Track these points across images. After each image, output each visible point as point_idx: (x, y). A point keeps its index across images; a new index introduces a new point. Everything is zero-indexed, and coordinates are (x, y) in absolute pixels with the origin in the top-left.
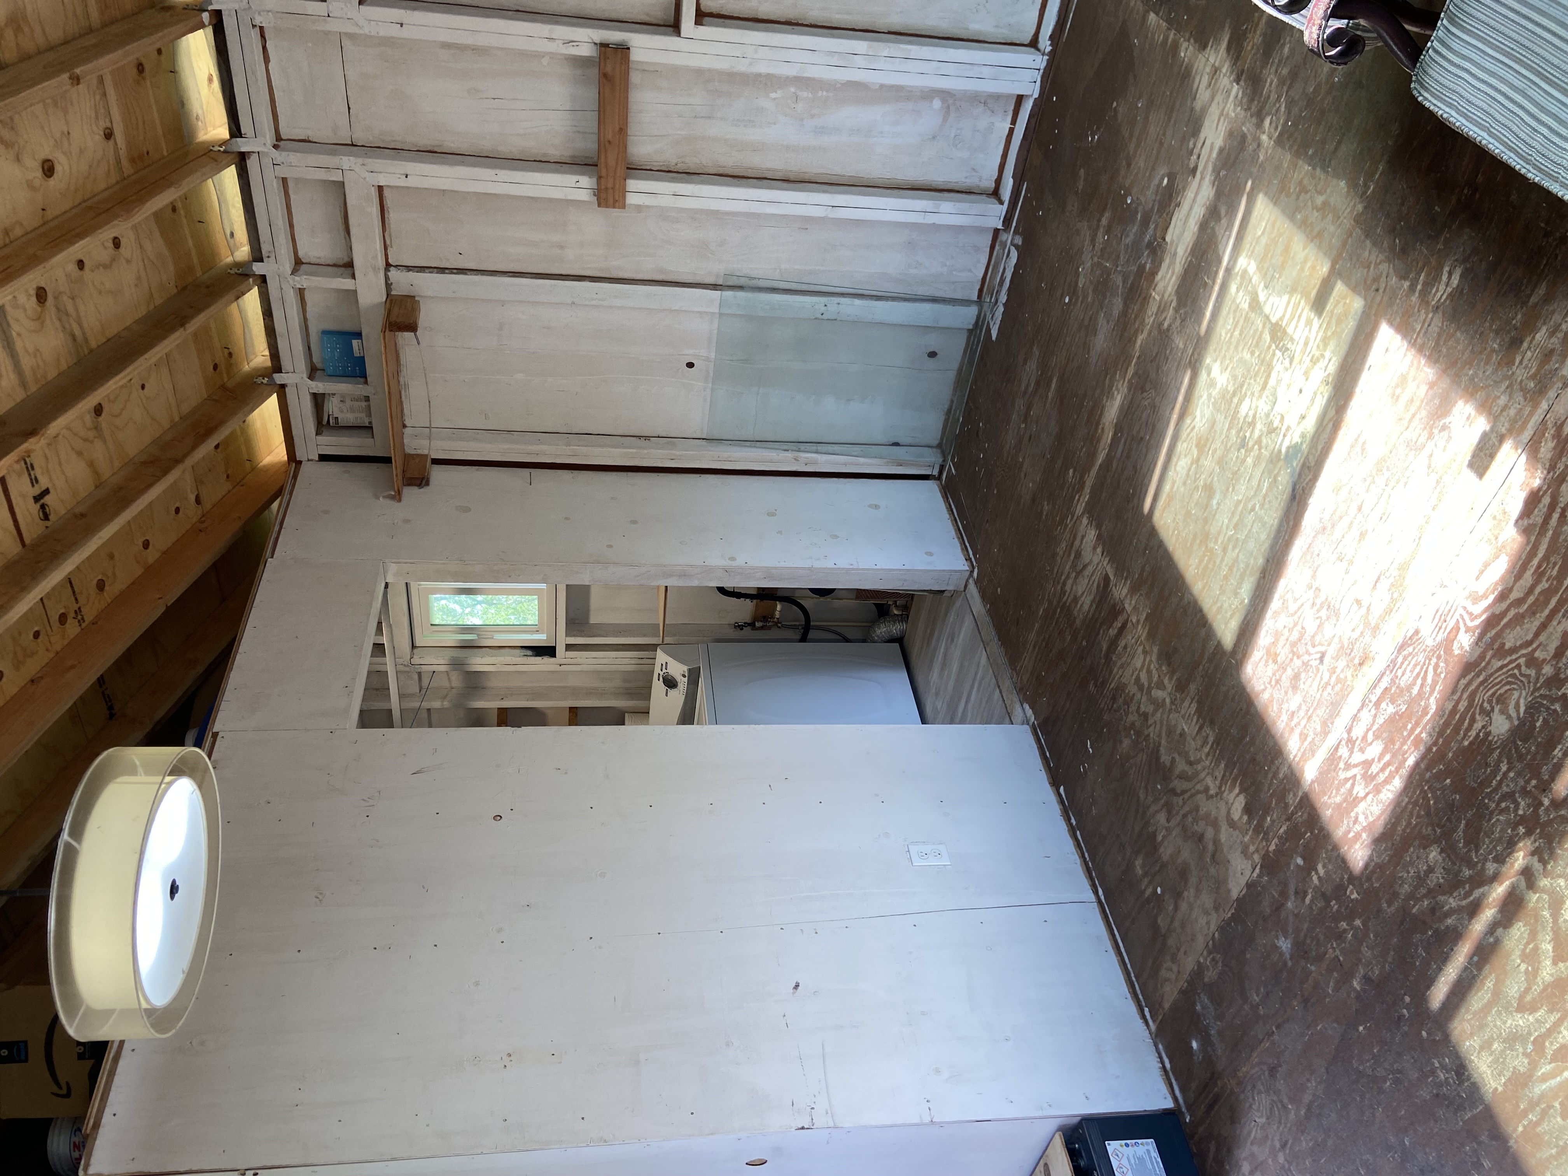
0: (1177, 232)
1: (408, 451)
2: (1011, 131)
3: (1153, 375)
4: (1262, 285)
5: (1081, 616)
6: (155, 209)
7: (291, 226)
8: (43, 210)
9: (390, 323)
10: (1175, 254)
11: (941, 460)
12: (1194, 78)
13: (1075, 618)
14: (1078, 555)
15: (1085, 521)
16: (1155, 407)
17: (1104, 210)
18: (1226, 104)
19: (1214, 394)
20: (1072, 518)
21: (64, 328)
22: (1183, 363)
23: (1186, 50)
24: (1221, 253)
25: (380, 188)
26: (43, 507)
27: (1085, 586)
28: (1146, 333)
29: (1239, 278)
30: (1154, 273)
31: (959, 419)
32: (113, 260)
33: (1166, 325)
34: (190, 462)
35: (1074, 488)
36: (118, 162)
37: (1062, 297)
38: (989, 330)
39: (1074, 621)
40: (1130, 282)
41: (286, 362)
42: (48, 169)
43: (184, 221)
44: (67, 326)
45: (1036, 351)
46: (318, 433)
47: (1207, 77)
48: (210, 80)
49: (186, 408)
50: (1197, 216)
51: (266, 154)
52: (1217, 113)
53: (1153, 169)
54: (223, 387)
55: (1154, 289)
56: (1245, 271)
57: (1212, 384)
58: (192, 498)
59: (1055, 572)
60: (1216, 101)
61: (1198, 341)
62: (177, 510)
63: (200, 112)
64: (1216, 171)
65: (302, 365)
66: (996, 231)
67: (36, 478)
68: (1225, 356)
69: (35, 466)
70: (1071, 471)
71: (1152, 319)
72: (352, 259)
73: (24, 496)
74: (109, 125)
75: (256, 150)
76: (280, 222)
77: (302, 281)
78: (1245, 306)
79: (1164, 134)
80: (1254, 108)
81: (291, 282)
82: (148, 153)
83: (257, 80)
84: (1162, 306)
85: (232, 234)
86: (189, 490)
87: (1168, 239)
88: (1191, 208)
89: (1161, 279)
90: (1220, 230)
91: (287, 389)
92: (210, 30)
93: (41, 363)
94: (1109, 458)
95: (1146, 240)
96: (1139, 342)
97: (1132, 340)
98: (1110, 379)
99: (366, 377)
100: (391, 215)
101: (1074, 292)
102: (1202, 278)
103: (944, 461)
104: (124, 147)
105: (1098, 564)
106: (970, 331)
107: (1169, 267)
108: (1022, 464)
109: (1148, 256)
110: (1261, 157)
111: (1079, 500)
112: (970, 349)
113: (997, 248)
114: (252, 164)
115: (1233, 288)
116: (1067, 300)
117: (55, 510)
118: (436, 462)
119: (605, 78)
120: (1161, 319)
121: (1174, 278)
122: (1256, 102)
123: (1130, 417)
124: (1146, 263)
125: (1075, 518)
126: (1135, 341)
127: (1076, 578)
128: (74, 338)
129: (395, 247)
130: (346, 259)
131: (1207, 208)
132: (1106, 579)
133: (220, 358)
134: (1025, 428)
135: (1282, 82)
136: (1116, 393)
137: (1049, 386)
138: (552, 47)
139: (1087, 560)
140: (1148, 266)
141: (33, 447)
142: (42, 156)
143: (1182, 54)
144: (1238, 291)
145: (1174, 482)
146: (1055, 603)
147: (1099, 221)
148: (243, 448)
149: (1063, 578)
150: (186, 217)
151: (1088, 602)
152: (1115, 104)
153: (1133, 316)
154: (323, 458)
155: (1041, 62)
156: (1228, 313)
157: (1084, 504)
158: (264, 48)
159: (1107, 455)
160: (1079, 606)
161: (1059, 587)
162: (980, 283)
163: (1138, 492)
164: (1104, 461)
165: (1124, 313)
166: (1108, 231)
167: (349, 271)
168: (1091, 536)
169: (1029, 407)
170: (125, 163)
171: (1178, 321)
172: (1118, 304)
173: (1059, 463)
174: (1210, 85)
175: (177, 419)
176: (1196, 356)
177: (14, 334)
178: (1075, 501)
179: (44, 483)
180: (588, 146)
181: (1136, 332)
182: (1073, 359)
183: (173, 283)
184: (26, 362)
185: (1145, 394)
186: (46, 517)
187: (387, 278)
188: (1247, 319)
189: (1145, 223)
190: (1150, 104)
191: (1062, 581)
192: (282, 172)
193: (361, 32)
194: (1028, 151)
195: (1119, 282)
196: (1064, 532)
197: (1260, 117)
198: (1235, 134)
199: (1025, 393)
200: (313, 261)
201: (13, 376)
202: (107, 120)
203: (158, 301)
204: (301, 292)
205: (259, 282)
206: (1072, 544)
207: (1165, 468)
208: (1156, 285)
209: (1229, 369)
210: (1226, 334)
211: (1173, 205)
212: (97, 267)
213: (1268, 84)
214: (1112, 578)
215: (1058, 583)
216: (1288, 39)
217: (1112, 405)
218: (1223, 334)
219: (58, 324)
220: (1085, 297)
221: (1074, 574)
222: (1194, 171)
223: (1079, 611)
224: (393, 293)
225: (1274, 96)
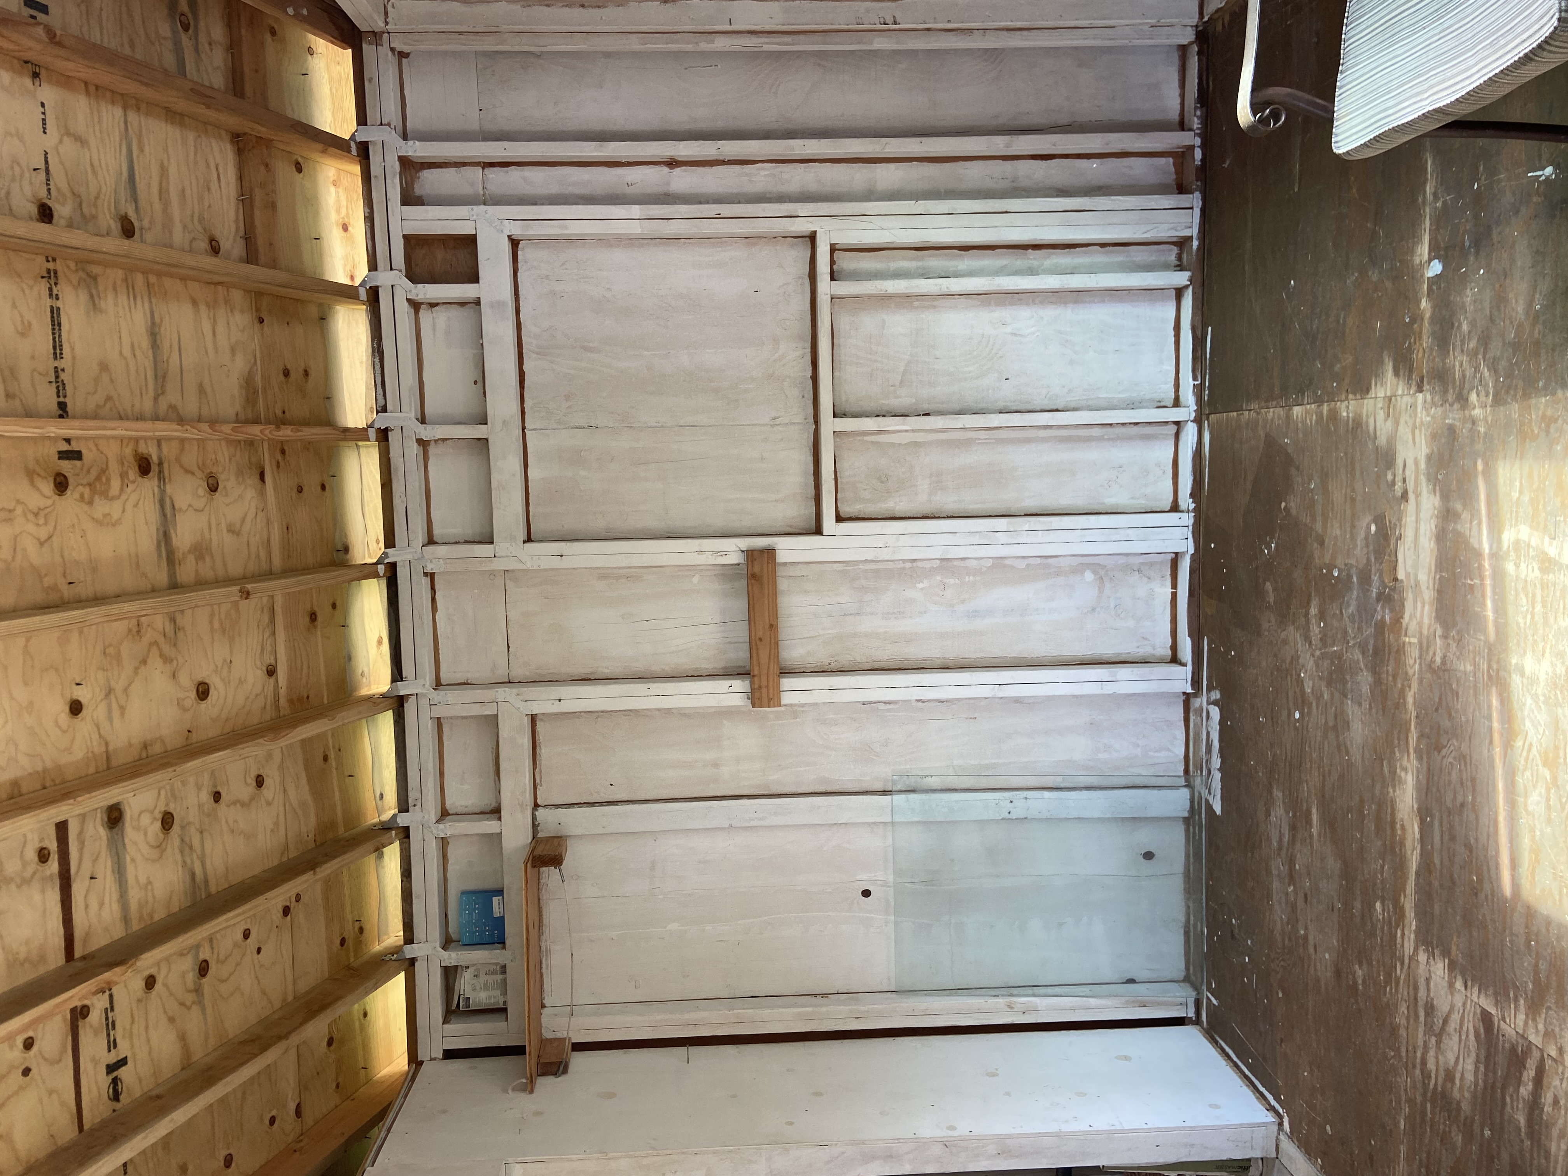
0: (1409, 562)
1: (547, 1035)
2: (1174, 596)
3: (1446, 724)
4: (1547, 539)
5: (1467, 1095)
6: (304, 736)
7: (442, 774)
8: (189, 731)
9: (534, 857)
10: (1417, 584)
11: (1194, 994)
12: (1367, 422)
13: (1459, 1103)
14: (1430, 1008)
15: (1422, 957)
16: (1464, 757)
17: (1309, 600)
18: (1416, 416)
19: (1539, 691)
20: (1402, 964)
21: (184, 862)
22: (1480, 685)
23: (1347, 408)
24: (1476, 546)
25: (533, 718)
26: (115, 1081)
27: (1456, 1048)
28: (1415, 685)
29: (1512, 553)
30: (1398, 620)
31: (1202, 932)
32: (252, 799)
33: (1438, 660)
34: (295, 1039)
35: (1390, 922)
36: (277, 699)
37: (1290, 715)
38: (1209, 807)
39: (1459, 1109)
40: (1371, 647)
41: (419, 932)
42: (203, 692)
43: (334, 772)
44: (188, 861)
45: (1278, 794)
46: (445, 1021)
47: (1382, 412)
48: (380, 642)
49: (304, 986)
50: (1428, 533)
51: (424, 695)
52: (1408, 431)
53: (1353, 526)
54: (348, 967)
55: (1406, 635)
56: (1517, 542)
57: (1533, 681)
58: (292, 1106)
59: (1404, 1054)
60: (1402, 422)
61: (1490, 649)
62: (272, 1120)
63: (366, 670)
64: (1432, 479)
65: (436, 935)
66: (1187, 698)
67: (115, 1040)
68: (1535, 641)
69: (117, 1027)
70: (1378, 905)
71: (1417, 666)
72: (500, 804)
73: (95, 1061)
74: (272, 662)
75: (414, 692)
76: (430, 765)
77: (448, 829)
78: (1535, 574)
79: (1353, 490)
80: (1451, 397)
81: (435, 832)
82: (308, 697)
83: (423, 623)
84: (1425, 645)
85: (382, 796)
86: (290, 1096)
87: (1401, 575)
88: (1417, 530)
89: (1411, 618)
90: (1463, 527)
91: (416, 964)
92: (384, 583)
93: (150, 899)
94: (1426, 855)
95: (1374, 595)
96: (1410, 700)
97: (1400, 705)
98: (1389, 763)
99: (504, 943)
100: (543, 751)
101: (1303, 702)
102: (1464, 584)
103: (1198, 994)
104: (284, 688)
105: (1464, 1004)
106: (1186, 820)
107: (1415, 602)
108: (1305, 938)
109: (1383, 608)
110: (1482, 430)
111: (1403, 934)
112: (1191, 838)
113: (1192, 718)
114: (410, 708)
115: (1510, 567)
116: (1297, 716)
117: (128, 1090)
118: (579, 1047)
119: (754, 578)
120: (1429, 658)
121: (1427, 607)
122: (1451, 391)
123: (1434, 790)
124: (1383, 617)
125: (1406, 961)
126: (1405, 703)
127: (1439, 1043)
128: (193, 875)
129: (544, 787)
130: (494, 805)
131: (1437, 517)
132: (1486, 1018)
133: (350, 933)
134: (1295, 890)
135: (1474, 354)
136: (1403, 774)
137: (1309, 822)
138: (701, 560)
139: (1445, 1008)
140: (1387, 618)
141: (115, 979)
142: (199, 677)
143: (1345, 414)
144: (1517, 565)
145: (1532, 830)
146: (1419, 1099)
147: (1307, 614)
148: (360, 1053)
149: (1419, 1054)
150: (337, 769)
151: (1470, 1067)
152: (1283, 504)
153: (1390, 678)
154: (450, 1055)
155: (1188, 519)
156: (1517, 595)
157: (1412, 936)
158: (433, 600)
159: (1421, 855)
160: (1457, 1082)
161: (1418, 1072)
162: (1183, 763)
163: (1485, 873)
164: (1419, 867)
165: (1378, 682)
166: (1322, 616)
167: (497, 815)
168: (1440, 972)
169: (1291, 861)
170: (283, 702)
171: (1453, 646)
172: (1365, 679)
173: (1358, 905)
174: (1389, 416)
175: (290, 998)
176: (1495, 666)
177: (128, 858)
178: (1399, 940)
179: (123, 1049)
180: (740, 655)
181: (1402, 694)
182: (1330, 771)
183: (311, 836)
184: (134, 895)
185: (1444, 752)
186: (116, 1096)
187: (534, 818)
188: (1544, 585)
189: (1365, 580)
190: (1325, 477)
191: (1418, 1061)
192: (437, 712)
193: (524, 567)
194: (1199, 607)
195: (1357, 655)
196: (1397, 991)
197: (1462, 400)
198: (1439, 432)
199: (1280, 849)
200: (459, 810)
201: (116, 907)
202: (272, 658)
203: (293, 854)
204: (444, 843)
205: (402, 835)
206: (1416, 999)
207: (1512, 819)
208: (1407, 629)
209: (1548, 651)
210: (1525, 618)
211: (1392, 542)
212: (234, 803)
213: (1457, 368)
214: (1493, 1011)
215: (1414, 1067)
216: (1462, 318)
217: (1404, 791)
218: (1521, 621)
219: (179, 857)
220: (1319, 698)
221: (1433, 1040)
222: (1405, 496)
223: (1461, 1088)
224: (539, 836)
225: (1469, 372)
